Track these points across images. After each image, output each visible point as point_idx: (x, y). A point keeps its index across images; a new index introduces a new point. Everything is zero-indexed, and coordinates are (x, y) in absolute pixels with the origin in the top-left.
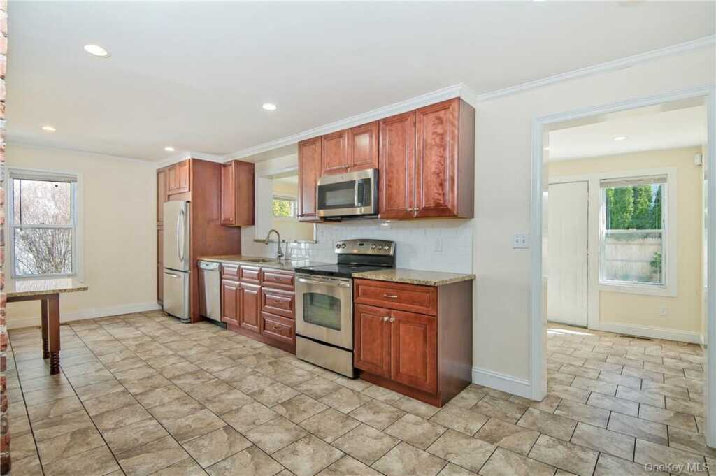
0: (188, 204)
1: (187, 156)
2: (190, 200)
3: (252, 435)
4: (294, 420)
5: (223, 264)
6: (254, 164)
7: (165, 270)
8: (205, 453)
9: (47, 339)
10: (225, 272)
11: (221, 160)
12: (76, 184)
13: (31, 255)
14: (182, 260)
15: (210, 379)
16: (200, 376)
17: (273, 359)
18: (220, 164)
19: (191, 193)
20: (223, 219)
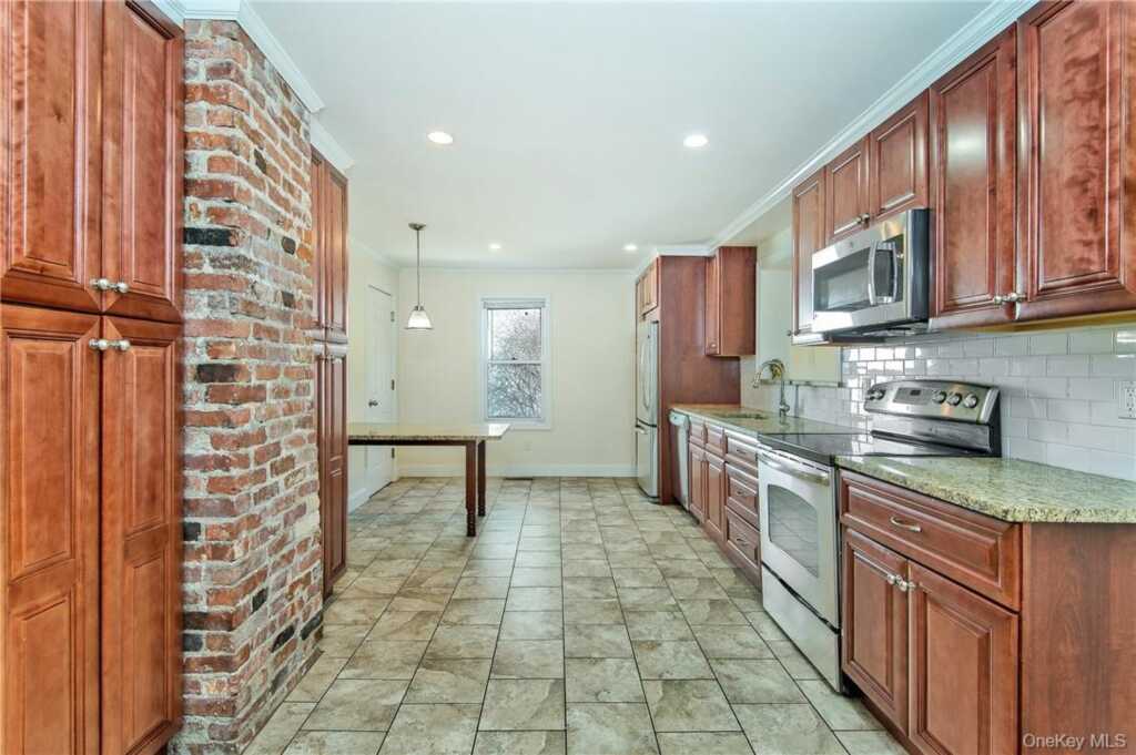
0: (655, 325)
1: (654, 255)
2: (659, 319)
3: (577, 713)
4: (657, 722)
5: (690, 418)
6: (755, 248)
7: (638, 423)
8: (501, 708)
10: (692, 431)
11: (704, 251)
14: (648, 409)
15: (608, 596)
16: (600, 588)
17: (724, 596)
18: (705, 257)
19: (659, 309)
20: (707, 347)
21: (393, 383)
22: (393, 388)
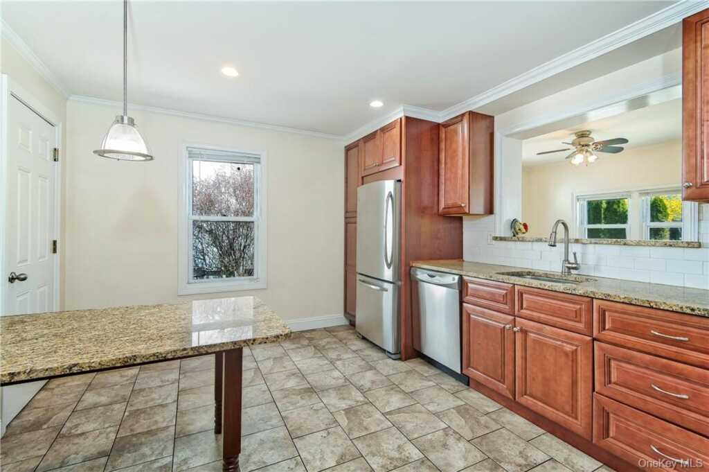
0: (398, 184)
1: (398, 114)
2: (402, 178)
5: (465, 278)
6: (493, 117)
7: (359, 277)
9: (221, 401)
10: (470, 291)
11: (440, 117)
12: (259, 165)
13: (215, 249)
14: (389, 266)
18: (439, 124)
19: (403, 167)
20: (442, 205)
21: (55, 242)
22: (55, 251)
